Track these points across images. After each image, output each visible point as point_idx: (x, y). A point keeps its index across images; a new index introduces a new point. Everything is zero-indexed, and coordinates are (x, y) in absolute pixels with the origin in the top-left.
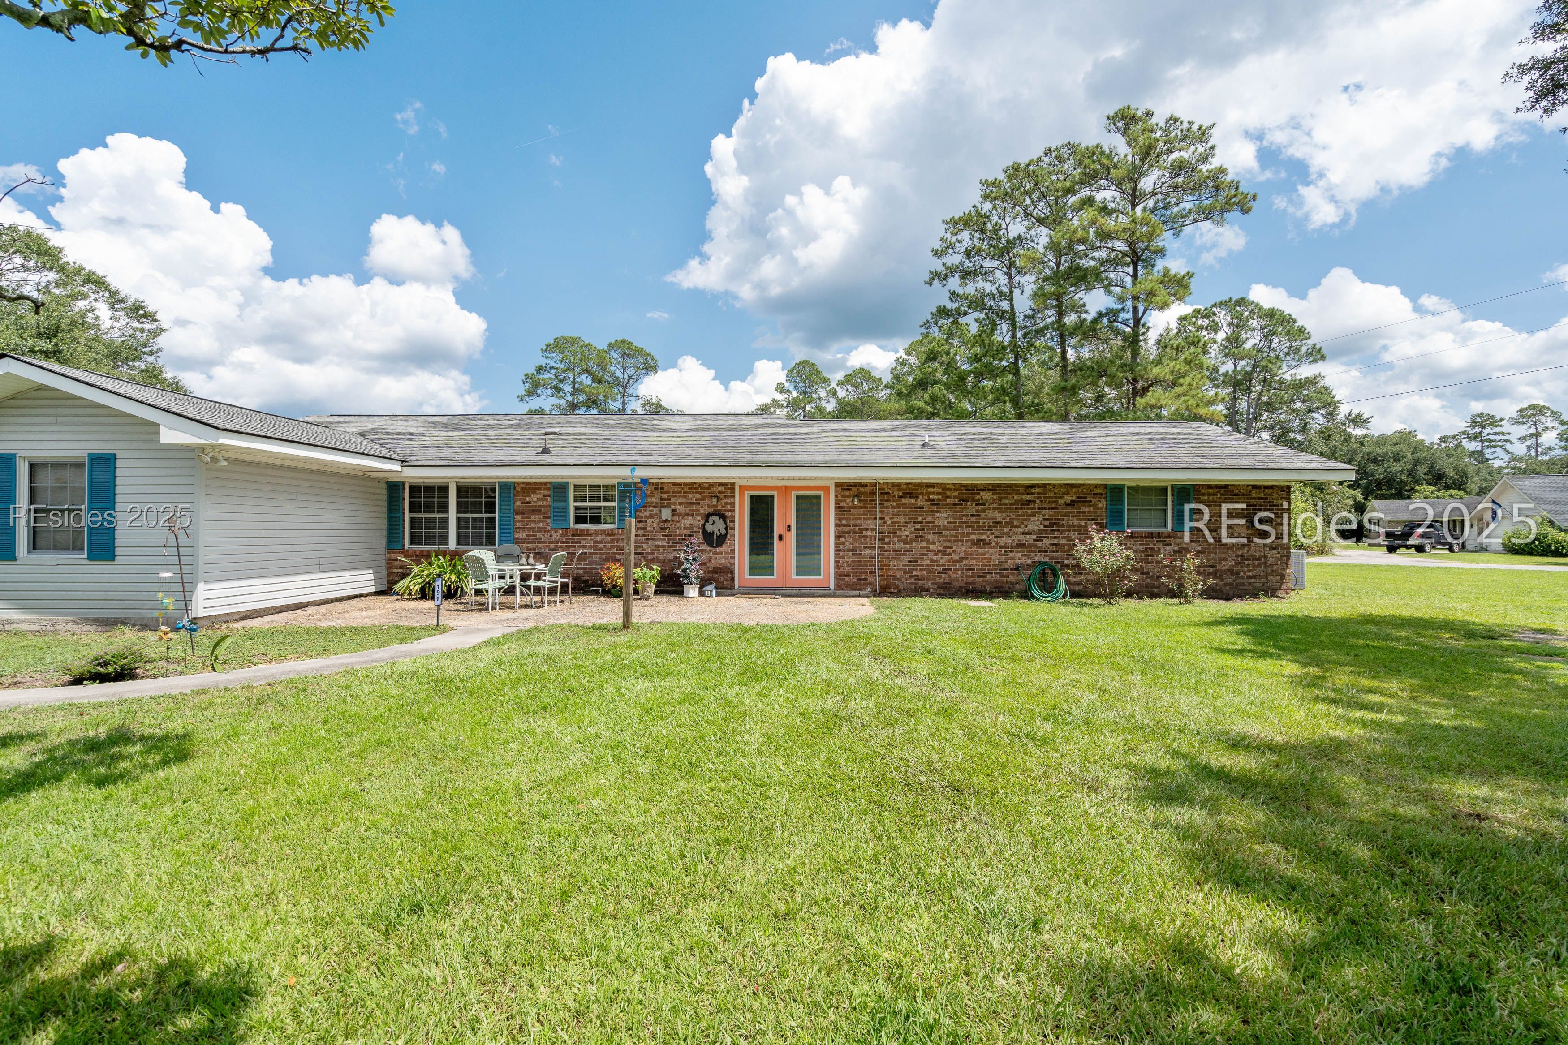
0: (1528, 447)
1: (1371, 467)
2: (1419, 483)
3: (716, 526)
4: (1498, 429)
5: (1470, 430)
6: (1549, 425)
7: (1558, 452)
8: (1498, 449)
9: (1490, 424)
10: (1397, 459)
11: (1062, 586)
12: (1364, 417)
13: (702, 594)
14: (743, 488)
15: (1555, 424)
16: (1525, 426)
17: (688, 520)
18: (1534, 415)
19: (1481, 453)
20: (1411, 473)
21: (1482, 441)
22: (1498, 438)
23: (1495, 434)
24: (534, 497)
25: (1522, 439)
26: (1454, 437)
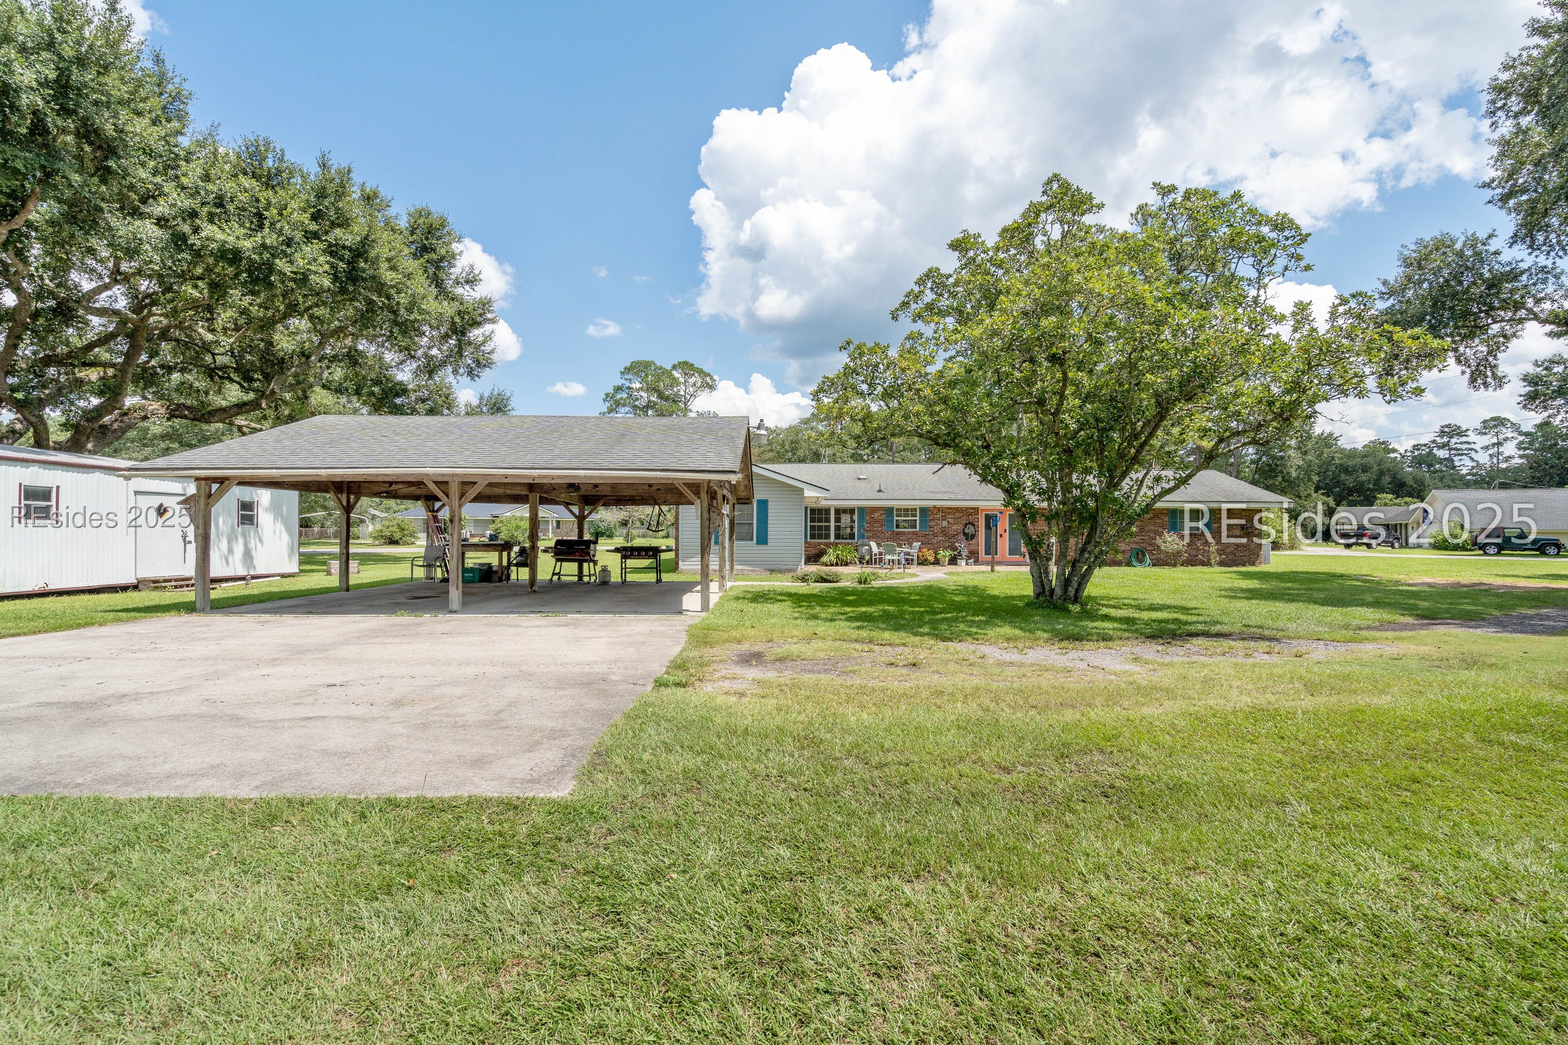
0: (1491, 455)
1: (1343, 477)
2: (1383, 491)
3: (970, 530)
4: (1464, 439)
5: (1439, 440)
6: (1509, 435)
7: (1517, 461)
8: (1464, 457)
9: (1457, 434)
10: (1365, 470)
11: (1148, 560)
12: (1335, 435)
13: (967, 564)
14: (983, 510)
15: (1515, 434)
16: (1488, 437)
17: (955, 527)
18: (1495, 426)
19: (1450, 460)
20: (1377, 482)
21: (1450, 449)
22: (1464, 446)
23: (1461, 443)
24: (876, 515)
25: (1486, 448)
26: (1425, 445)
